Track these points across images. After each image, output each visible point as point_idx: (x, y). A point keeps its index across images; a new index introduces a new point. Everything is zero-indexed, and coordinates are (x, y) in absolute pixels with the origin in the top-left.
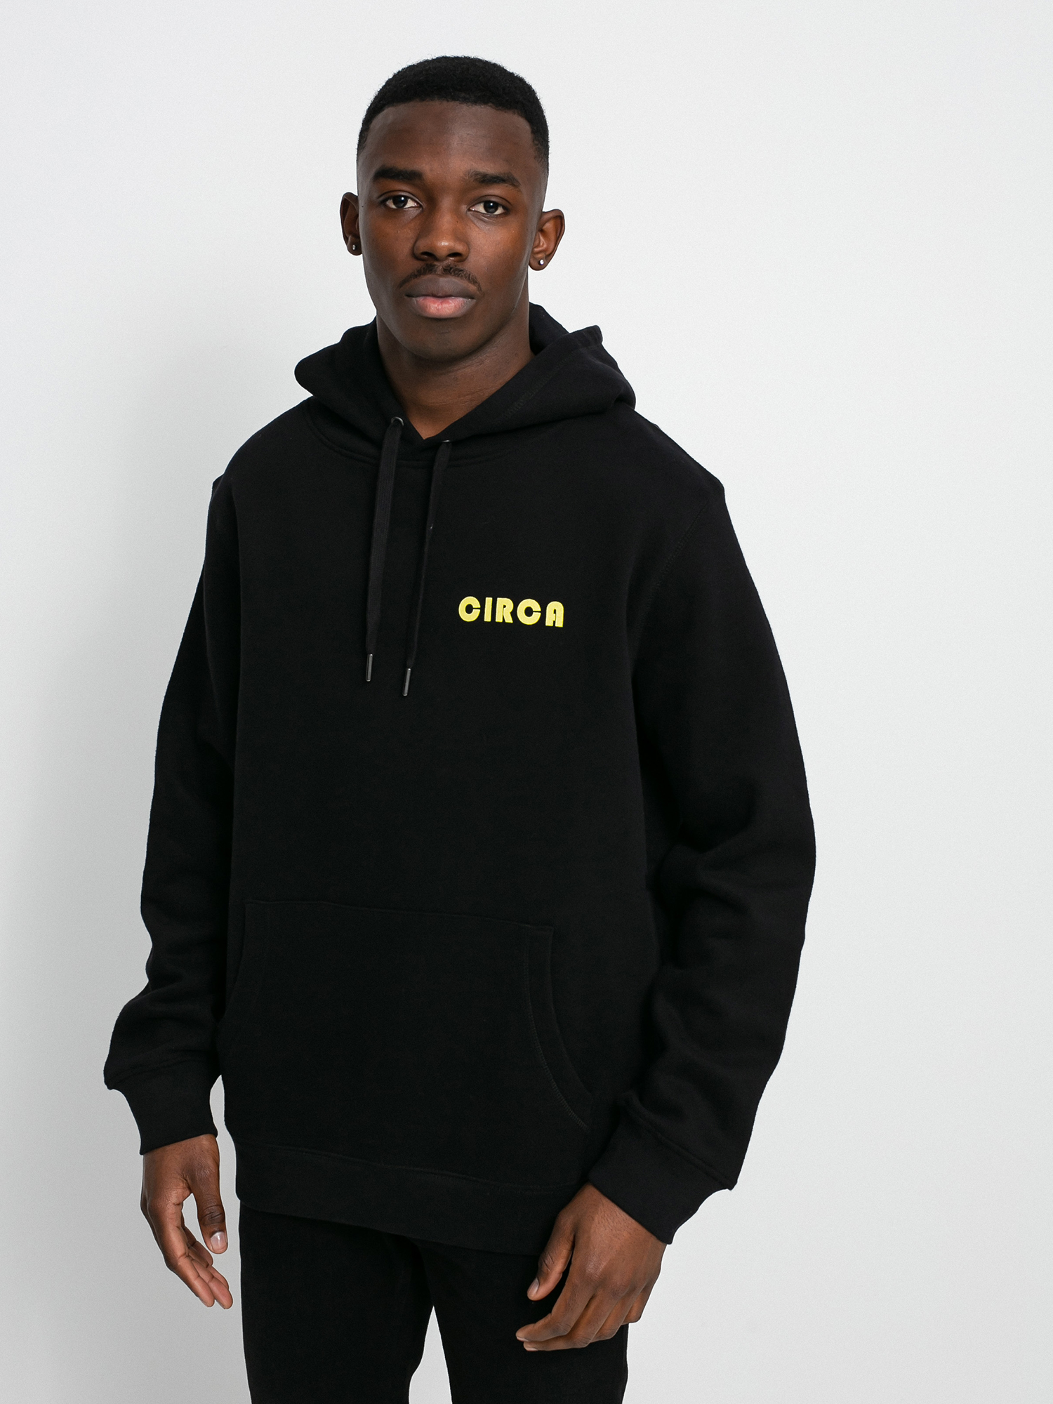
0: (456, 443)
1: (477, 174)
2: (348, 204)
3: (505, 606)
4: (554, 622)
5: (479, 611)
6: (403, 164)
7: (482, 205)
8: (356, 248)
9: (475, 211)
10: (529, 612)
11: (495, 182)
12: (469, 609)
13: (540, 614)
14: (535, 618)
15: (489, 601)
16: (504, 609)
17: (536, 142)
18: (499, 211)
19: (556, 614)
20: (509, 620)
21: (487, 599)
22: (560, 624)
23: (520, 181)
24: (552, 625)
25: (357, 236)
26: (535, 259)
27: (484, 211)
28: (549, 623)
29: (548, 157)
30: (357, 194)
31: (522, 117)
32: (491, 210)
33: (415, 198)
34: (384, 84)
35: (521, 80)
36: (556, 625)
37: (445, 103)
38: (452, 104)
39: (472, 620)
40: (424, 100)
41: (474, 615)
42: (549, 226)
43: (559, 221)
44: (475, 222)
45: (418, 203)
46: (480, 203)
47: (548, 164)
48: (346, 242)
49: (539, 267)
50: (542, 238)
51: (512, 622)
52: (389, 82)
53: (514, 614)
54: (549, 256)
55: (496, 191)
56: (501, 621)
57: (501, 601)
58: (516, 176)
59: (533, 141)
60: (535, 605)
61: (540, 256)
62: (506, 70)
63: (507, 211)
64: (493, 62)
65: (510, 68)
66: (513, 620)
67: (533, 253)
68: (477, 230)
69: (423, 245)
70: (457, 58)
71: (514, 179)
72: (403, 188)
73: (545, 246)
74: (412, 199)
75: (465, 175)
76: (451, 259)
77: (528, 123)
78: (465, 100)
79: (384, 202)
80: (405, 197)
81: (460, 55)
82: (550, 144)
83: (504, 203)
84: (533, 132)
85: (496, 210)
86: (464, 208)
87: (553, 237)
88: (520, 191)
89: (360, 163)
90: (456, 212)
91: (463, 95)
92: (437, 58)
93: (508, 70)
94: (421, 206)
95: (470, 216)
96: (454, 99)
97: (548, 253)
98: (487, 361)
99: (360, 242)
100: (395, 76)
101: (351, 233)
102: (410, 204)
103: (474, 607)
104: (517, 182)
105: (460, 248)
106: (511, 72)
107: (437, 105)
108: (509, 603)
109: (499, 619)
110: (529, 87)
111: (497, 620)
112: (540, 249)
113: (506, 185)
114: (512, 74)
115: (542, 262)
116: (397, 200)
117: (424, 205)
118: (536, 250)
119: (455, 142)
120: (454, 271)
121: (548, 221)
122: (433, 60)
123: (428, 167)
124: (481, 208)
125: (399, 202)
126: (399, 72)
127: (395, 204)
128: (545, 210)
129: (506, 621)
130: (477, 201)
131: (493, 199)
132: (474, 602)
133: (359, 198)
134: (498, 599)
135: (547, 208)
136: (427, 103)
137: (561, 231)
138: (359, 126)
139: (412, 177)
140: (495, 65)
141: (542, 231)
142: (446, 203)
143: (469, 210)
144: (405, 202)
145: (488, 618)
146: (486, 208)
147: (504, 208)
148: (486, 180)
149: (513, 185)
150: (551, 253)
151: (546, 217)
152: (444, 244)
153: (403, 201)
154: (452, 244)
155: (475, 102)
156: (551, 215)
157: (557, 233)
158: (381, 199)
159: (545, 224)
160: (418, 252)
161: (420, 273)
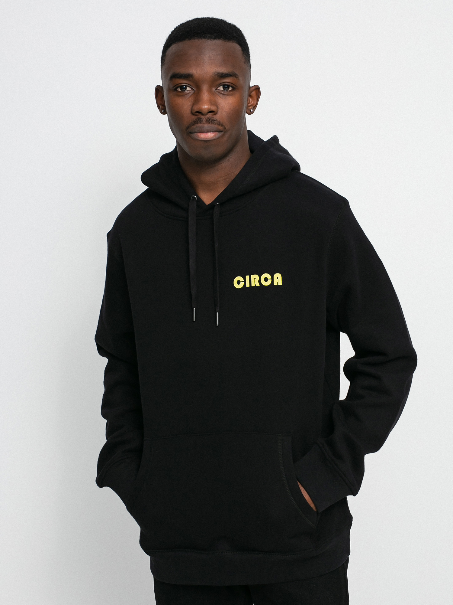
0: (222, 204)
1: (218, 74)
2: (159, 91)
3: (255, 279)
4: (278, 283)
5: (244, 282)
6: (183, 71)
7: (222, 87)
8: (164, 111)
9: (219, 90)
10: (266, 279)
11: (227, 76)
12: (238, 283)
13: (271, 280)
14: (269, 282)
15: (247, 277)
16: (255, 280)
17: (245, 55)
18: (230, 89)
19: (278, 279)
20: (258, 285)
21: (246, 276)
22: (280, 284)
23: (238, 75)
24: (277, 285)
25: (164, 106)
26: (248, 109)
27: (223, 89)
28: (275, 284)
29: (250, 62)
30: (162, 86)
31: (237, 43)
32: (226, 89)
33: (190, 86)
34: (170, 33)
35: (234, 26)
36: (279, 284)
37: (200, 40)
38: (203, 40)
39: (241, 287)
40: (190, 40)
41: (242, 285)
42: (253, 93)
43: (258, 90)
44: (219, 95)
45: (192, 88)
46: (221, 86)
47: (250, 65)
48: (159, 109)
49: (250, 113)
50: (250, 99)
51: (259, 285)
52: (172, 32)
53: (260, 281)
54: (255, 107)
55: (227, 80)
56: (254, 286)
57: (253, 276)
58: (237, 72)
59: (243, 55)
60: (268, 276)
61: (250, 107)
62: (227, 22)
63: (234, 89)
64: (221, 19)
65: (229, 21)
66: (260, 284)
67: (248, 107)
68: (220, 99)
69: (196, 108)
70: (203, 18)
71: (235, 74)
72: (184, 82)
73: (252, 103)
74: (189, 87)
75: (213, 74)
76: (210, 114)
77: (240, 47)
78: (210, 38)
79: (176, 90)
80: (186, 86)
81: (205, 17)
82: (251, 55)
83: (232, 85)
84: (243, 50)
85: (229, 89)
86: (214, 89)
87: (255, 98)
88: (239, 79)
89: (163, 72)
90: (210, 91)
91: (208, 36)
92: (194, 19)
93: (228, 22)
94: (193, 90)
95: (217, 93)
96: (205, 38)
97: (254, 106)
98: (231, 160)
99: (166, 108)
100: (175, 29)
101: (161, 104)
102: (188, 89)
103: (241, 281)
104: (237, 75)
105: (213, 108)
106: (229, 23)
107: (197, 42)
108: (257, 277)
109: (253, 285)
110: (239, 29)
111: (252, 286)
112: (250, 104)
113: (232, 77)
114: (230, 24)
115: (252, 111)
116: (181, 87)
117: (195, 89)
118: (249, 105)
119: (206, 58)
120: (211, 121)
121: (253, 91)
122: (192, 20)
123: (195, 71)
124: (221, 88)
125: (183, 88)
126: (177, 27)
127: (181, 90)
128: (251, 86)
129: (256, 285)
130: (219, 85)
131: (227, 84)
132: (240, 278)
133: (164, 88)
134: (251, 275)
135: (252, 85)
136: (192, 41)
137: (259, 95)
138: (161, 54)
139: (188, 77)
140: (221, 20)
141: (250, 96)
142: (205, 88)
143: (216, 90)
144: (186, 88)
145: (248, 285)
146: (224, 88)
147: (232, 87)
148: (223, 76)
149: (236, 77)
150: (256, 106)
151: (251, 89)
152: (206, 107)
153: (184, 88)
154: (210, 107)
155: (215, 38)
156: (254, 88)
157: (257, 96)
158: (174, 88)
159: (252, 92)
160: (194, 112)
161: (196, 122)
